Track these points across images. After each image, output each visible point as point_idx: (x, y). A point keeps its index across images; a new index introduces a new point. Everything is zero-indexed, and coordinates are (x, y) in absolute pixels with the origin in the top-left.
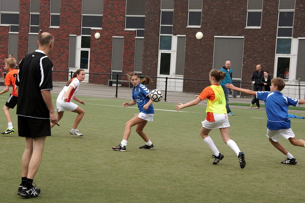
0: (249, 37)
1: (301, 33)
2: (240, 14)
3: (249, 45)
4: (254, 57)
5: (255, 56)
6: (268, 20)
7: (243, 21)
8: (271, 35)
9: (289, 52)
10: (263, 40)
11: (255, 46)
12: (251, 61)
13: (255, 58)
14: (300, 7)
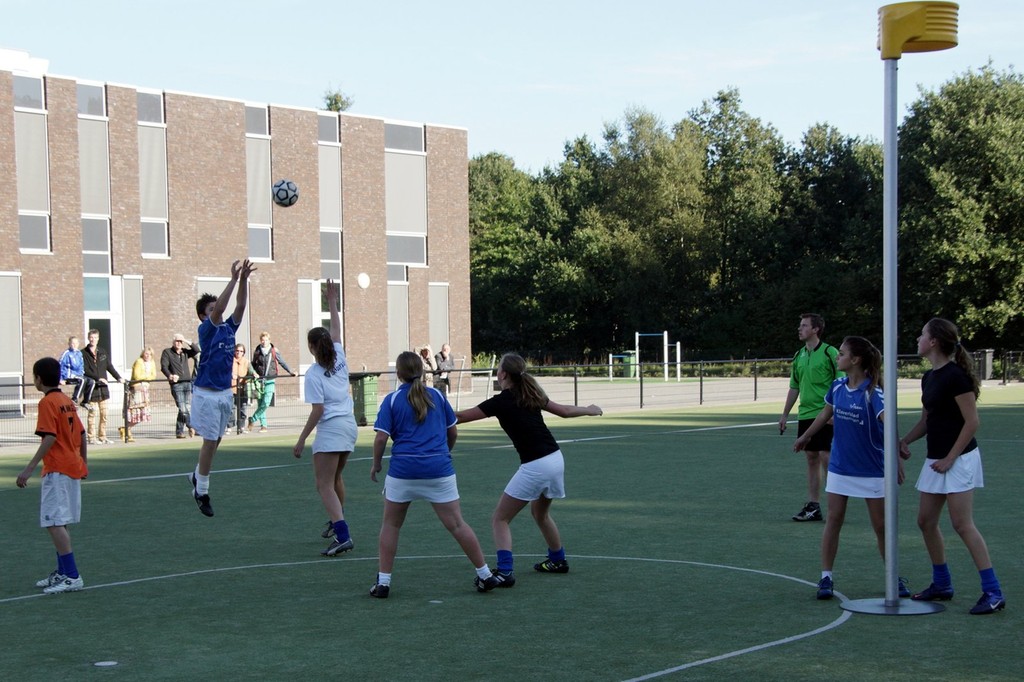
0: (31, 273)
1: (128, 266)
2: (8, 220)
3: (34, 293)
4: (46, 319)
5: (48, 317)
6: (65, 235)
7: (15, 234)
8: (74, 269)
9: (108, 307)
10: (61, 281)
11: (46, 295)
12: (40, 330)
13: (48, 321)
14: (120, 210)
